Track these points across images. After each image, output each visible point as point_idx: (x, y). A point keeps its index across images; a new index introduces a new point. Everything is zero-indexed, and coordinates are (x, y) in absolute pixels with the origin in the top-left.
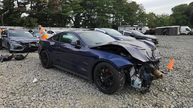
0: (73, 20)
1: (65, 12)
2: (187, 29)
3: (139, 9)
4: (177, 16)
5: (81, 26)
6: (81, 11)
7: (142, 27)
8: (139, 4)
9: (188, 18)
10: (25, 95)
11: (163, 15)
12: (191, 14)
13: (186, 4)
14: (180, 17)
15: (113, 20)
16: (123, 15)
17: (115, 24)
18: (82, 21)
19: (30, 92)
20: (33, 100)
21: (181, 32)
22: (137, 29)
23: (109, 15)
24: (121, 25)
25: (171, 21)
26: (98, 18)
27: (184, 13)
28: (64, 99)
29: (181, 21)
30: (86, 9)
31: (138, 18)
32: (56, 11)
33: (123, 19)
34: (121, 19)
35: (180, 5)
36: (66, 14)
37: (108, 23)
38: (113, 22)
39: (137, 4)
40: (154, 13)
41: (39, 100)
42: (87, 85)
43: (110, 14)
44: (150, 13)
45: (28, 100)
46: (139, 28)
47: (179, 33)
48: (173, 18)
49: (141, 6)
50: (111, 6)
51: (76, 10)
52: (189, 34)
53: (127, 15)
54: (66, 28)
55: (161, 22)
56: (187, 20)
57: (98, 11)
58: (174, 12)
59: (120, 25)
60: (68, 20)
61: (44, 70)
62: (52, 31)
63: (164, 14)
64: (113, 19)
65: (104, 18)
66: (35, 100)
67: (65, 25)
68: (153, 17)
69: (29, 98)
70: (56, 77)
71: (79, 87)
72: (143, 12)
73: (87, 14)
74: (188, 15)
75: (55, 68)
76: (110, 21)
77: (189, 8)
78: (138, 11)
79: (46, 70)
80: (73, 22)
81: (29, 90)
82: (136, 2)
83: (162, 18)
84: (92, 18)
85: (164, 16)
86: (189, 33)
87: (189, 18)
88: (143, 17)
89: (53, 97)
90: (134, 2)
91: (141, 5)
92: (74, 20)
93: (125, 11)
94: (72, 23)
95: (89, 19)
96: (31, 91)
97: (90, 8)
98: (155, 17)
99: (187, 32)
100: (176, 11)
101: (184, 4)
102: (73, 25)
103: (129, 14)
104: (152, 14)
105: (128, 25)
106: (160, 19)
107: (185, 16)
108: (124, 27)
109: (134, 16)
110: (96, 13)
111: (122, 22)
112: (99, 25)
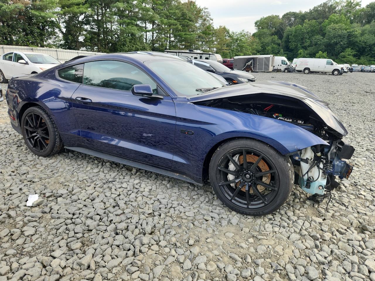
0: (60, 30)
1: (41, 9)
2: (283, 62)
3: (202, 17)
4: (264, 37)
5: (83, 45)
6: (81, 9)
7: (210, 54)
8: (201, 7)
9: (280, 41)
10: (21, 253)
11: (241, 33)
12: (285, 35)
13: (278, 16)
14: (268, 39)
15: (153, 36)
16: (172, 27)
17: (158, 45)
18: (85, 33)
19: (34, 238)
20: (60, 270)
21: (274, 67)
22: (201, 57)
23: (144, 25)
24: (168, 48)
25: (255, 46)
26: (121, 30)
27: (275, 32)
28: (155, 247)
29: (269, 47)
30: (91, 6)
31: (199, 37)
32: (16, 5)
33: (171, 36)
34: (168, 35)
35: (267, 16)
36: (43, 14)
37: (142, 42)
38: (153, 40)
39: (198, 6)
40: (227, 28)
41: (80, 265)
42: (183, 196)
43: (145, 23)
44: (220, 27)
45: (44, 272)
46: (204, 56)
47: (271, 69)
48: (257, 40)
49: (205, 12)
50: (147, 6)
51: (69, 6)
52: (286, 71)
53: (180, 27)
54: (45, 48)
55: (239, 46)
56: (279, 45)
57: (121, 14)
58: (259, 28)
59: (166, 49)
60: (49, 30)
61: (38, 161)
62: (16, 54)
63: (243, 31)
64: (153, 33)
65: (134, 30)
66: (65, 267)
67: (42, 40)
68: (226, 36)
69: (44, 267)
70: (89, 181)
71: (170, 205)
72: (208, 24)
73: (96, 17)
74: (281, 37)
75: (71, 155)
76: (146, 39)
77: (282, 24)
78: (200, 21)
79: (45, 161)
80: (61, 35)
81: (26, 234)
82: (196, 3)
83: (241, 40)
84: (107, 28)
85: (243, 36)
86: (286, 69)
87: (282, 42)
88: (209, 34)
89: (118, 246)
90: (192, 2)
91: (206, 10)
92: (64, 30)
93: (175, 20)
94: (58, 37)
95: (99, 30)
96: (36, 236)
97: (101, 5)
98: (229, 37)
99: (283, 67)
100: (263, 28)
101: (275, 15)
102: (63, 42)
103: (183, 26)
104: (224, 30)
105: (182, 49)
106: (237, 40)
107: (276, 37)
108: (176, 52)
109: (193, 31)
110: (116, 18)
111: (170, 43)
112: (124, 45)
